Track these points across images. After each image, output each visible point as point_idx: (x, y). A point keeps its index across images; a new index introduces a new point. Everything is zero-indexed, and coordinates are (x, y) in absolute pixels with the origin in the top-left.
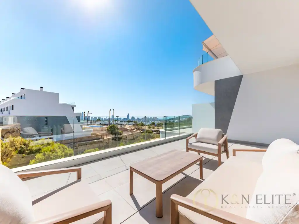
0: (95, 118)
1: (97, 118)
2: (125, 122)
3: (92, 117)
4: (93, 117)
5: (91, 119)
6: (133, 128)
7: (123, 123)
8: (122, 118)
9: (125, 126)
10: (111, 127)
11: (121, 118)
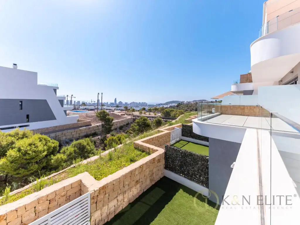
0: (79, 102)
1: (81, 103)
3: (75, 102)
4: (76, 102)
5: (73, 103)
6: (123, 113)
7: (111, 108)
8: (109, 103)
9: (114, 111)
10: (101, 113)
11: (107, 102)
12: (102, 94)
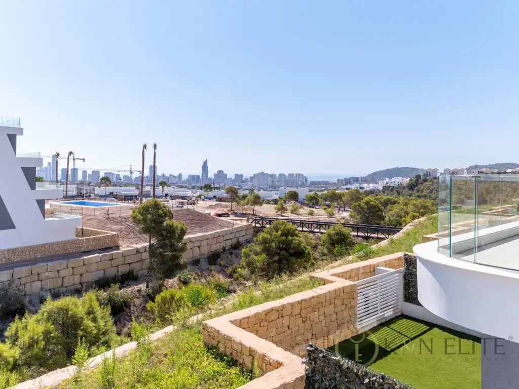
0: (96, 173)
1: (102, 175)
2: (193, 188)
3: (85, 172)
4: (89, 172)
6: (225, 211)
7: (189, 193)
8: (185, 177)
9: (194, 204)
10: (146, 209)
11: (180, 175)
12: (155, 146)
